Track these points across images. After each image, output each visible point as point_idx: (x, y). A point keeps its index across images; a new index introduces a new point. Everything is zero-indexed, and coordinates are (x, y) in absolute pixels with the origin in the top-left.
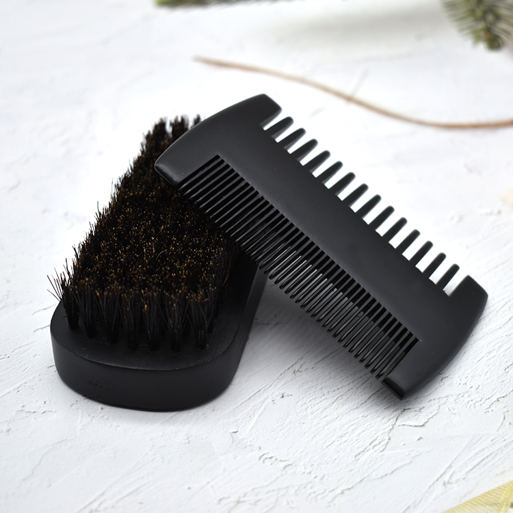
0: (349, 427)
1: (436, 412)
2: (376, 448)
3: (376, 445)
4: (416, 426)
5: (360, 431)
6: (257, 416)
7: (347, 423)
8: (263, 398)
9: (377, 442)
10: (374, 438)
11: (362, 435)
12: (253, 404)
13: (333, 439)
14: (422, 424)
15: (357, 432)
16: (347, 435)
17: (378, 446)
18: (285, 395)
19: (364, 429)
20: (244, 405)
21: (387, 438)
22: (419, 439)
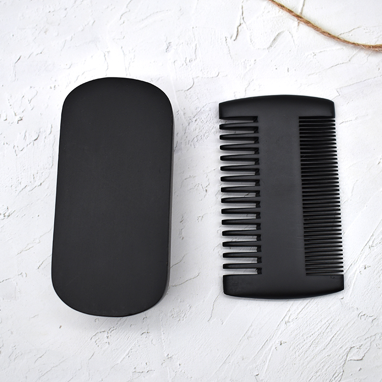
0: (320, 365)
1: (369, 348)
2: (336, 379)
3: (336, 377)
4: (357, 360)
5: (327, 367)
6: (268, 361)
7: (319, 362)
8: (270, 346)
9: (336, 375)
10: (335, 372)
11: (328, 370)
12: (265, 352)
13: (312, 374)
14: (361, 358)
15: (325, 368)
16: (320, 371)
17: (338, 378)
18: (282, 342)
19: (328, 366)
20: (259, 353)
21: (342, 371)
22: (359, 370)
